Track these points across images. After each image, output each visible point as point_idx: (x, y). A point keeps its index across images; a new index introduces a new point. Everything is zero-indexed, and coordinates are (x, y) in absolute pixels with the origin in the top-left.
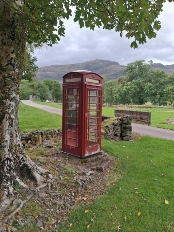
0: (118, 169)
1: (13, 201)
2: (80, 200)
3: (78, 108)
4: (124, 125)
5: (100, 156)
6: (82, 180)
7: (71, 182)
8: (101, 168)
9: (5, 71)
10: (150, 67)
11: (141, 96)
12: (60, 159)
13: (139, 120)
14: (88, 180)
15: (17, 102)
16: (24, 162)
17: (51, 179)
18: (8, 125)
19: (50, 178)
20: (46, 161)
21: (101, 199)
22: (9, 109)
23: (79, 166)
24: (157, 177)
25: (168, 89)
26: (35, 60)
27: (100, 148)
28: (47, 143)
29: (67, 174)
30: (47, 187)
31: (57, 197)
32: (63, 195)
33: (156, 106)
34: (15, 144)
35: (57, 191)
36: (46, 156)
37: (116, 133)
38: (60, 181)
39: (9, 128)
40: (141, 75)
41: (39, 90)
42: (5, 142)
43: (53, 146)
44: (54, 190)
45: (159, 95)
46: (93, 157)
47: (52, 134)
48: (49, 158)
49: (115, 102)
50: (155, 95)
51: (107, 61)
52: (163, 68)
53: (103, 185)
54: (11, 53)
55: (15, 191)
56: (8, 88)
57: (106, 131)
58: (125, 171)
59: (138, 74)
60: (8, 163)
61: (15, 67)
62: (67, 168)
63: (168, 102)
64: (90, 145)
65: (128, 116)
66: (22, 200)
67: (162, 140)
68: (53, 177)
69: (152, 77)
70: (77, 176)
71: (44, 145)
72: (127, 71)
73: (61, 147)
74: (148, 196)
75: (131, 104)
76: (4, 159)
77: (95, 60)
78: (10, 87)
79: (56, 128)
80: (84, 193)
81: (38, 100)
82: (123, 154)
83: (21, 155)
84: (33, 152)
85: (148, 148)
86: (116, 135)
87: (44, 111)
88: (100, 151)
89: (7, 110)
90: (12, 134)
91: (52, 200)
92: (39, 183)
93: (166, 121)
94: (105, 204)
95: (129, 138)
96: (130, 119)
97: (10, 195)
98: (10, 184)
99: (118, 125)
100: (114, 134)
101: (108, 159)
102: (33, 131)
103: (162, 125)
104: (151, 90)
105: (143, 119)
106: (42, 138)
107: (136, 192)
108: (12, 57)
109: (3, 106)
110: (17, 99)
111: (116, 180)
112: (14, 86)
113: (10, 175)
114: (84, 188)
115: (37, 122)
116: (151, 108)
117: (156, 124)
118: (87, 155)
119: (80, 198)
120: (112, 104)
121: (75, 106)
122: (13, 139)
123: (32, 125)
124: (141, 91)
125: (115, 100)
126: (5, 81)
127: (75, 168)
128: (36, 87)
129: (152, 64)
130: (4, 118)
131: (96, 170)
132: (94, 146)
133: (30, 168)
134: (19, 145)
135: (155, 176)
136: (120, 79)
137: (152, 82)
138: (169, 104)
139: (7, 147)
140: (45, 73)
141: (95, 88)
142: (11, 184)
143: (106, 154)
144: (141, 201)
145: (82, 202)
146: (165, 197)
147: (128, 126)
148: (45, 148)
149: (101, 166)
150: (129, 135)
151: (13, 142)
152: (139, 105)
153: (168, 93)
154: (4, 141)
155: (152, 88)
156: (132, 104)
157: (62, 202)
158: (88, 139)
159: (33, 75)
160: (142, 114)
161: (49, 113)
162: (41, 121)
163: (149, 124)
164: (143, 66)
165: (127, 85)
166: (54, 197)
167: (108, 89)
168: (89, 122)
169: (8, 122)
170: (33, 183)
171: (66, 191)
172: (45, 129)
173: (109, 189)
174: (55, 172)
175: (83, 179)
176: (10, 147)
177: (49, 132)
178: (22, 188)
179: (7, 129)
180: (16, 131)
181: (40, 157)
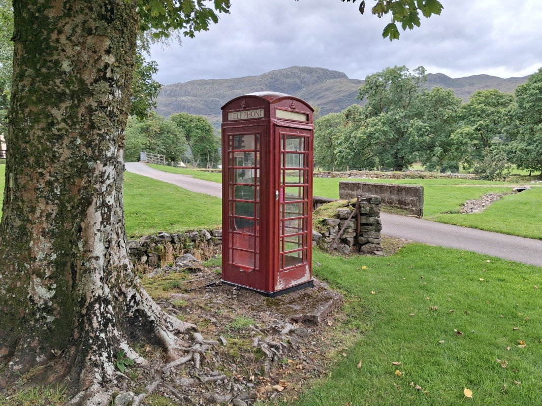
0: (353, 320)
1: (114, 396)
2: (267, 392)
3: (258, 180)
4: (364, 217)
5: (309, 291)
6: (271, 346)
7: (247, 351)
8: (314, 317)
9: (93, 95)
10: (420, 84)
11: (398, 150)
12: (219, 298)
13: (397, 205)
14: (285, 345)
15: (119, 167)
16: (137, 306)
17: (201, 345)
18: (100, 220)
19: (197, 343)
20: (186, 303)
21: (317, 389)
22: (103, 182)
23: (262, 313)
24: (443, 336)
25: (461, 133)
26: (152, 68)
27: (310, 271)
28: (185, 262)
29: (235, 331)
30: (193, 363)
31: (215, 384)
32: (229, 381)
33: (433, 173)
34: (115, 264)
35: (216, 372)
36: (186, 291)
37: (344, 237)
38: (222, 349)
39: (102, 228)
40: (398, 103)
41: (163, 139)
42: (93, 260)
43: (201, 267)
44: (208, 370)
45: (440, 148)
46: (294, 292)
47: (196, 240)
48: (193, 294)
49: (339, 166)
50: (431, 147)
51: (320, 69)
52: (449, 85)
53: (320, 357)
54: (104, 53)
55: (119, 373)
56: (99, 135)
57: (322, 232)
58: (369, 323)
59: (392, 100)
60: (102, 308)
61: (115, 86)
62: (237, 319)
63: (460, 163)
64: (287, 265)
65: (372, 196)
66: (137, 394)
67: (450, 251)
68: (205, 339)
69: (423, 105)
70: (260, 337)
71: (179, 265)
72: (366, 92)
73: (219, 269)
74: (426, 381)
75: (375, 169)
76: (92, 300)
77: (291, 68)
78: (104, 133)
79: (206, 227)
80: (278, 374)
81: (161, 163)
82: (362, 285)
83: (130, 289)
84: (154, 282)
85: (419, 270)
86: (344, 241)
87: (176, 188)
88: (311, 278)
89: (97, 186)
90: (109, 241)
91: (203, 391)
92: (172, 353)
93: (457, 208)
94: (328, 399)
95: (375, 247)
96: (377, 204)
97: (107, 382)
98: (106, 357)
99: (349, 219)
100: (340, 239)
101: (328, 296)
102: (153, 234)
103: (450, 216)
104: (422, 135)
105: (406, 204)
106: (174, 249)
107: (398, 371)
108: (107, 63)
109: (89, 177)
110: (119, 160)
111: (348, 345)
112: (112, 130)
113: (106, 335)
114: (275, 364)
115: (161, 214)
116: (423, 178)
117: (436, 215)
118: (279, 287)
119: (269, 386)
120: (332, 170)
121: (250, 174)
122: (112, 252)
123: (148, 221)
124: (398, 139)
125: (339, 159)
126: (93, 118)
127: (253, 317)
128: (155, 131)
129: (423, 76)
130: (90, 204)
131: (302, 322)
132: (297, 267)
133: (152, 318)
134: (125, 267)
135: (438, 333)
136: (349, 111)
137: (424, 117)
138: (464, 168)
139: (97, 271)
140: (176, 100)
141: (298, 133)
142: (109, 357)
143: (323, 284)
144: (409, 391)
145: (273, 396)
146: (463, 382)
147: (372, 220)
148: (183, 274)
149: (312, 312)
150: (376, 241)
151: (113, 260)
152: (393, 170)
153: (461, 143)
154: (91, 258)
155: (424, 133)
156: (378, 170)
157: (228, 397)
158: (283, 250)
159: (150, 105)
160: (404, 191)
161: (186, 192)
162: (169, 211)
163: (419, 214)
164: (402, 79)
165: (366, 124)
166: (208, 386)
167: (323, 134)
168: (283, 212)
169: (99, 213)
170: (158, 355)
171: (236, 371)
172: (181, 230)
173: (333, 365)
174: (210, 328)
175: (274, 343)
176: (104, 272)
177: (190, 237)
178: (134, 365)
179: (98, 230)
180: (117, 234)
181: (173, 294)
